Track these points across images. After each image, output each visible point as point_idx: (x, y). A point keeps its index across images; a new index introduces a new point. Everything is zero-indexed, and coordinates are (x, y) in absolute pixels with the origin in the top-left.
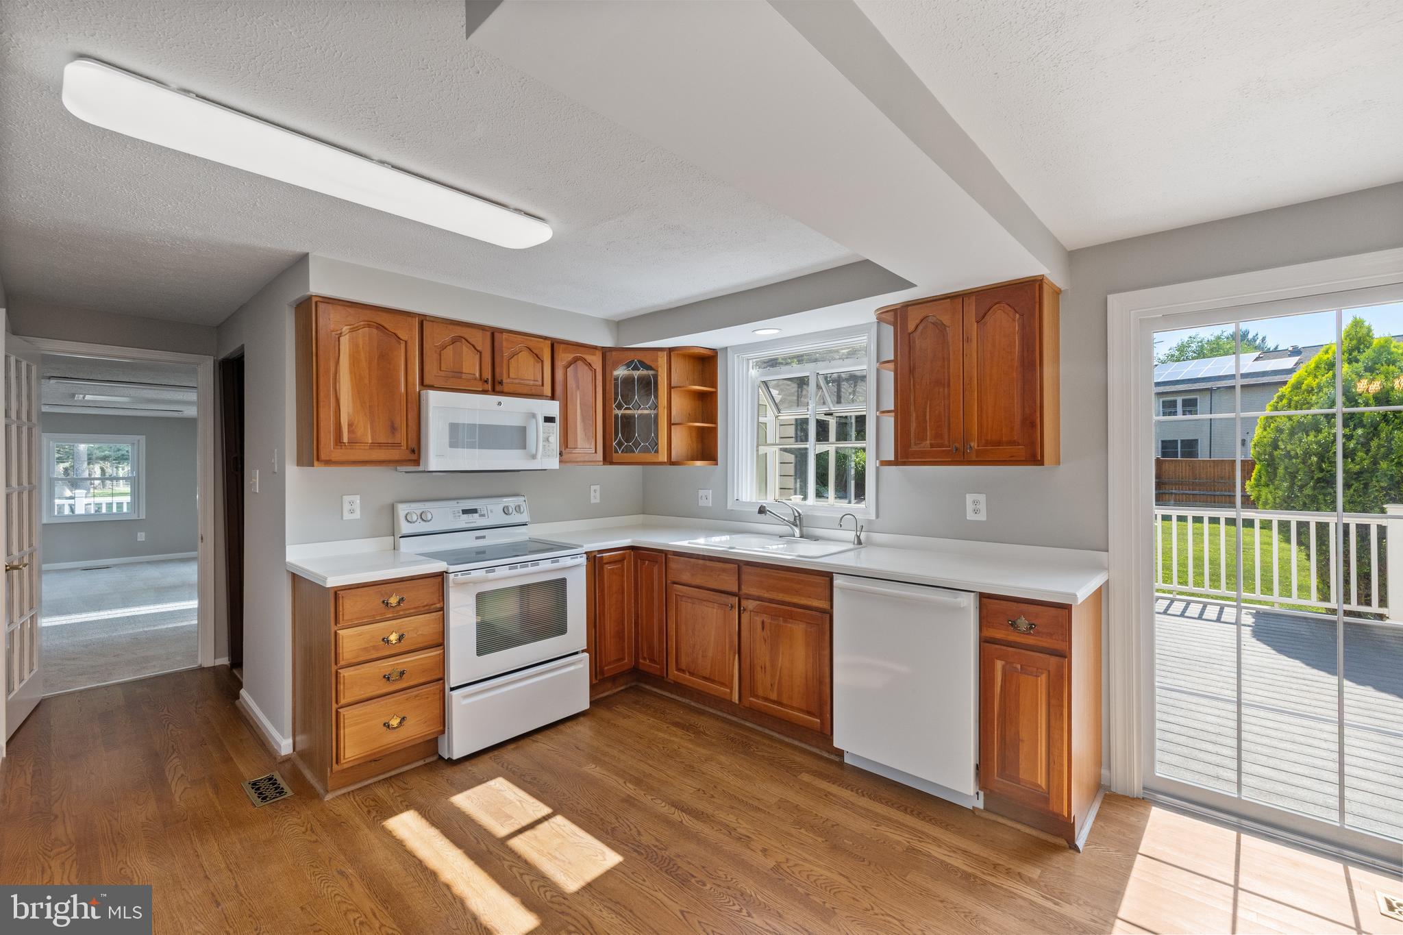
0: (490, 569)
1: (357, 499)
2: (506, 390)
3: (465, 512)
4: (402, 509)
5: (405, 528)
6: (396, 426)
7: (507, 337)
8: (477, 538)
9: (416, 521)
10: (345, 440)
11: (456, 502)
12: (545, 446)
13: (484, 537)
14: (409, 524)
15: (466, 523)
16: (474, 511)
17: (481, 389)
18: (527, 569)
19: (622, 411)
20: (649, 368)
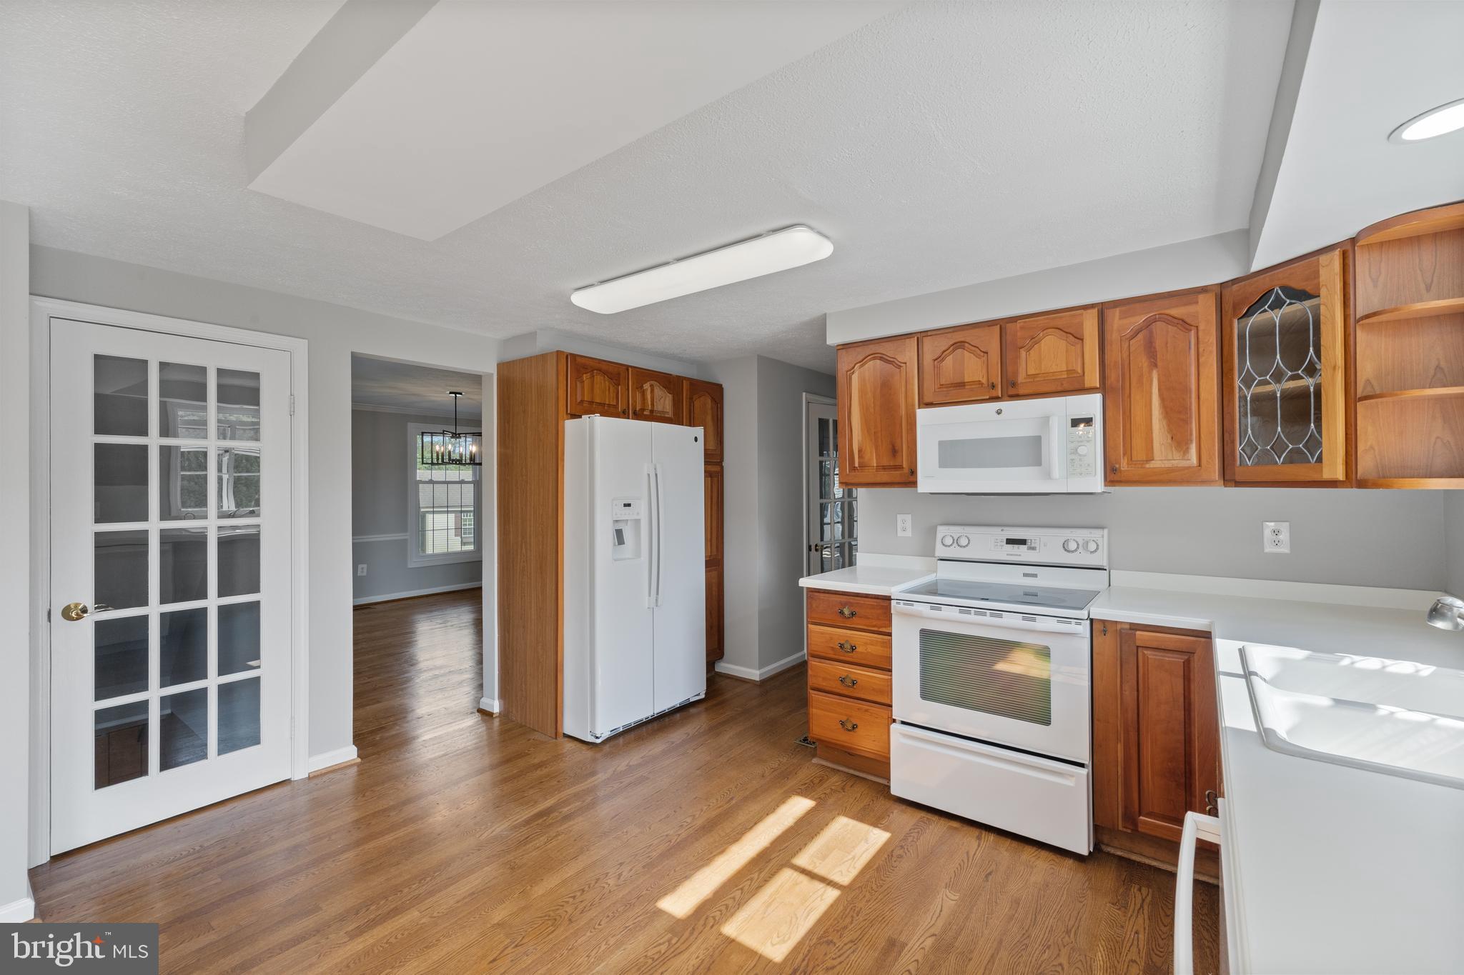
0: (936, 606)
1: (908, 518)
2: (1021, 392)
3: (1010, 541)
4: (942, 531)
5: (940, 551)
6: (897, 448)
7: (1022, 324)
8: (1025, 575)
9: (951, 545)
10: (857, 465)
11: (1000, 529)
12: (1072, 460)
13: (1035, 576)
14: (944, 547)
15: (1007, 555)
16: (1022, 542)
17: (988, 397)
18: (985, 617)
19: (1254, 389)
20: (1302, 295)
